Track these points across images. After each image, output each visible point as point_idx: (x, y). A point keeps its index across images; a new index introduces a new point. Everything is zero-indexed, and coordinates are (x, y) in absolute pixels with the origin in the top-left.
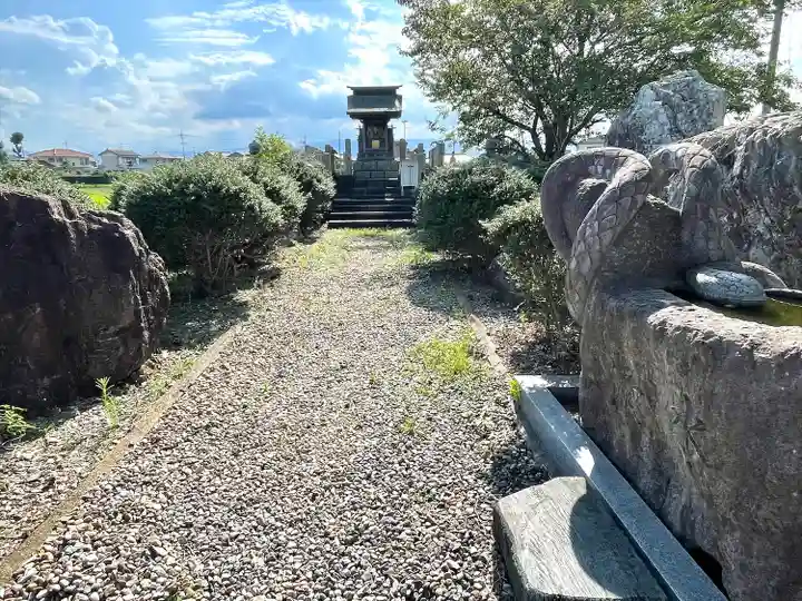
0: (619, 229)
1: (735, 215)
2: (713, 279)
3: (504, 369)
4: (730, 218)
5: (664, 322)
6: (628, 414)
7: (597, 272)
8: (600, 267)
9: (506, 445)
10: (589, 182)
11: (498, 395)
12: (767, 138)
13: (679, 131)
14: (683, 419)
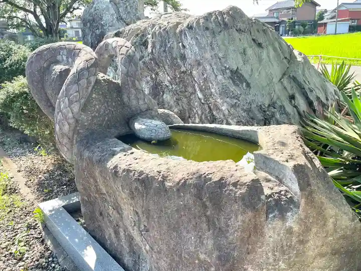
0: (83, 101)
1: (153, 76)
2: (144, 127)
3: (32, 197)
4: (152, 78)
5: (116, 167)
6: (110, 222)
7: (75, 131)
8: (76, 127)
9: (38, 261)
10: (58, 68)
11: (29, 221)
12: (161, 30)
13: (122, 19)
14: (137, 225)
